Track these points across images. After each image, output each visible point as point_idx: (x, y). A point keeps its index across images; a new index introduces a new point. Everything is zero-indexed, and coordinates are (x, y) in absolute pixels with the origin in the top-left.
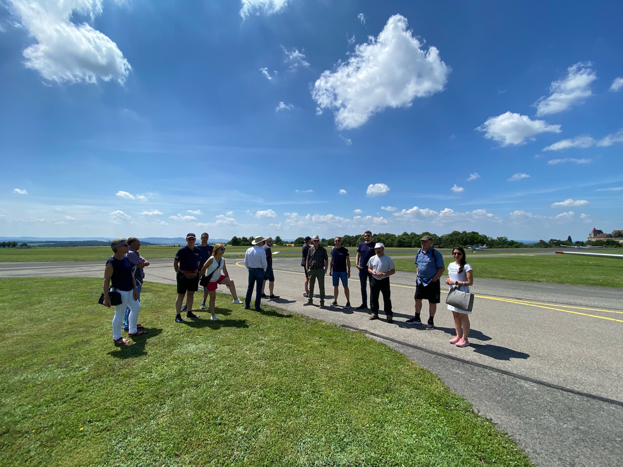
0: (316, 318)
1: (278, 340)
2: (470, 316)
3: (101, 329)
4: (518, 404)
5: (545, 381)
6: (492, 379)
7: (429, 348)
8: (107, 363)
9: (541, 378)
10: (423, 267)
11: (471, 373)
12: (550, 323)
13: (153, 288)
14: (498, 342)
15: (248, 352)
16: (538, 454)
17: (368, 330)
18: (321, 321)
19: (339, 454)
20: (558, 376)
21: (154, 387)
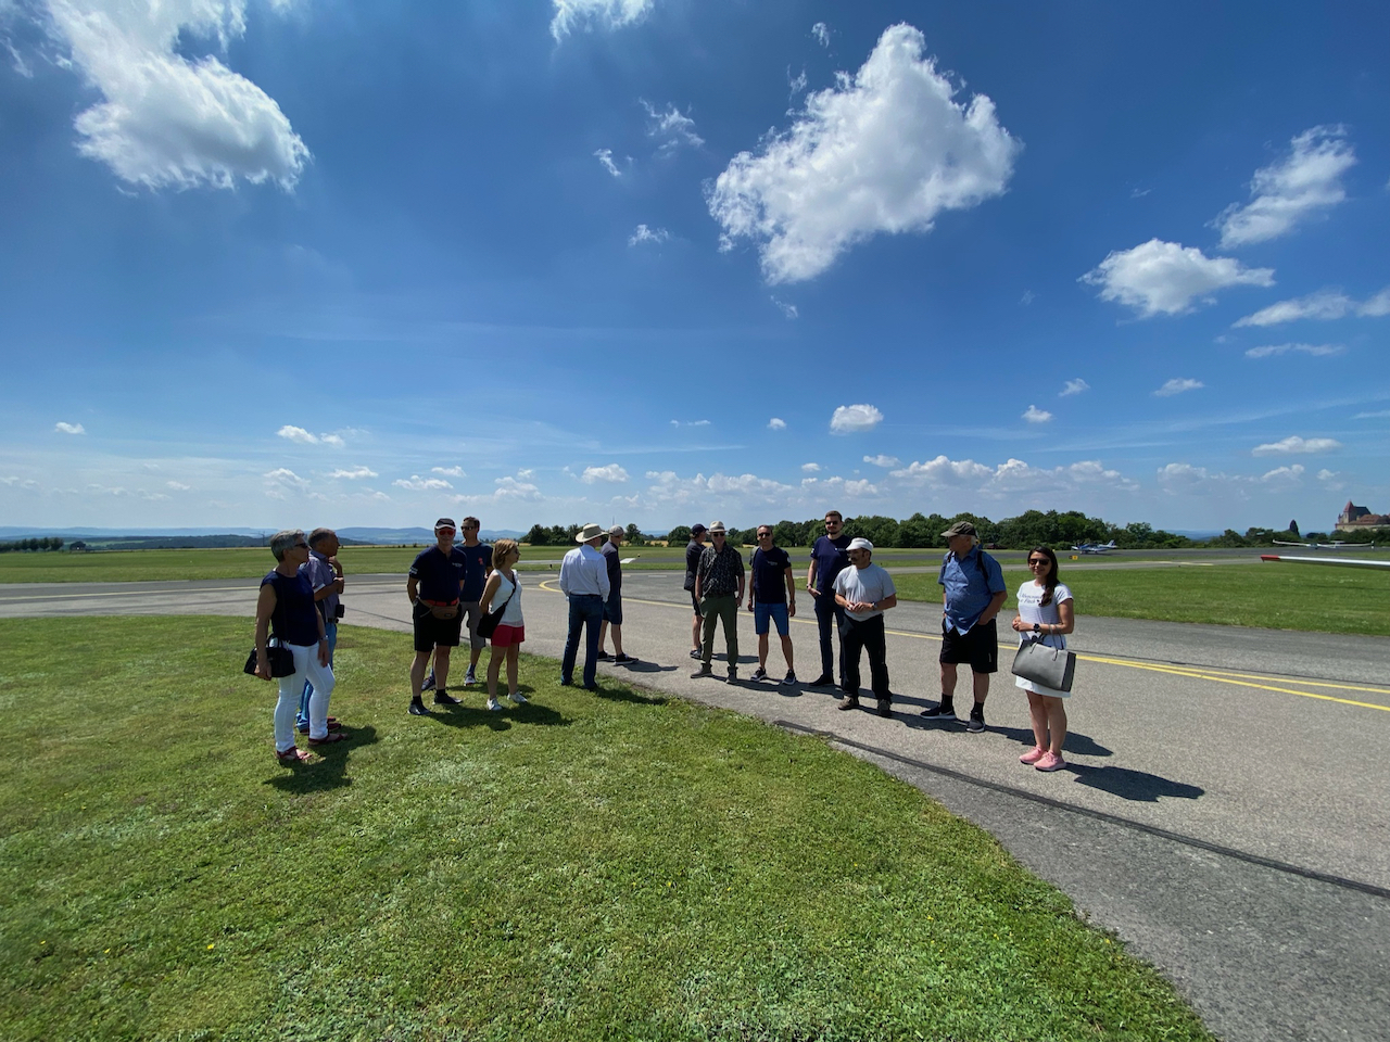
0: (719, 706)
1: (635, 754)
2: (1066, 701)
3: (250, 728)
4: (1176, 900)
5: (1238, 848)
6: (1118, 843)
7: (973, 773)
8: (262, 802)
9: (1228, 842)
10: (958, 593)
11: (1070, 830)
12: (1249, 718)
13: (361, 640)
14: (1132, 761)
15: (570, 781)
16: (1223, 1011)
17: (837, 732)
18: (731, 712)
19: (775, 1006)
20: (1266, 837)
21: (366, 855)
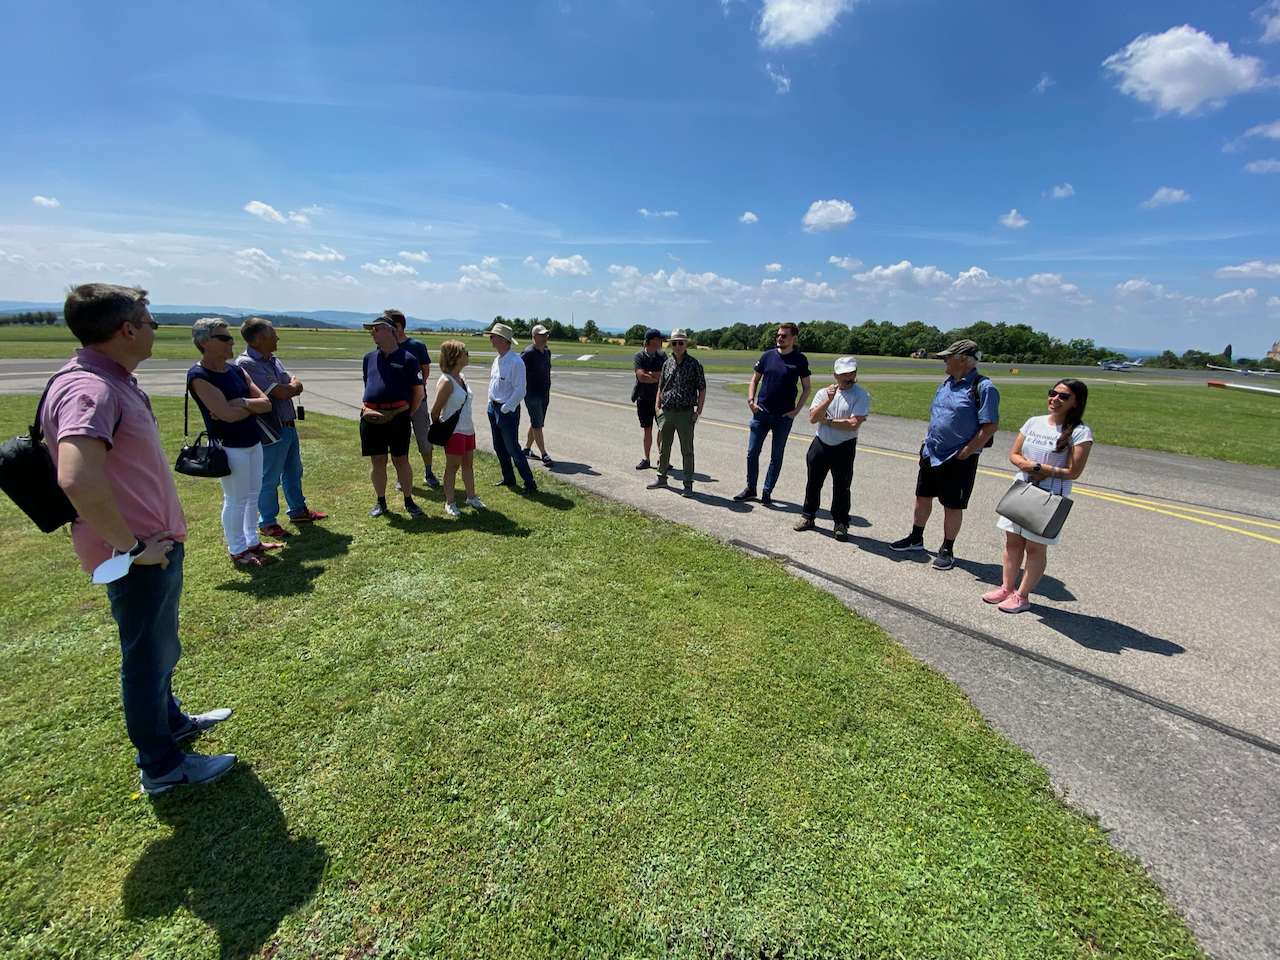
0: (674, 520)
1: (591, 573)
4: (1156, 778)
5: (1214, 716)
6: (1091, 704)
7: (934, 609)
8: (211, 613)
9: (1204, 709)
11: (1038, 685)
12: (1211, 561)
14: (1097, 605)
15: (525, 601)
16: (1217, 926)
17: (793, 556)
18: (687, 529)
19: (741, 908)
20: (1242, 706)
21: (310, 683)
